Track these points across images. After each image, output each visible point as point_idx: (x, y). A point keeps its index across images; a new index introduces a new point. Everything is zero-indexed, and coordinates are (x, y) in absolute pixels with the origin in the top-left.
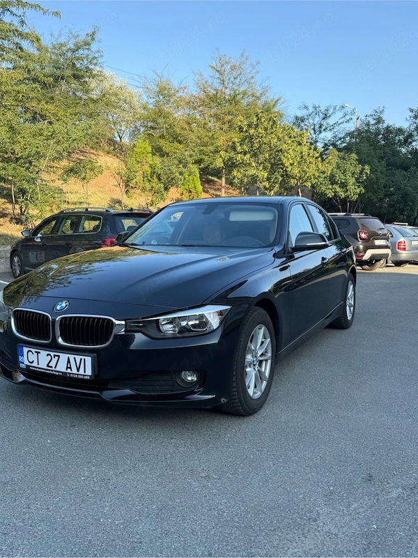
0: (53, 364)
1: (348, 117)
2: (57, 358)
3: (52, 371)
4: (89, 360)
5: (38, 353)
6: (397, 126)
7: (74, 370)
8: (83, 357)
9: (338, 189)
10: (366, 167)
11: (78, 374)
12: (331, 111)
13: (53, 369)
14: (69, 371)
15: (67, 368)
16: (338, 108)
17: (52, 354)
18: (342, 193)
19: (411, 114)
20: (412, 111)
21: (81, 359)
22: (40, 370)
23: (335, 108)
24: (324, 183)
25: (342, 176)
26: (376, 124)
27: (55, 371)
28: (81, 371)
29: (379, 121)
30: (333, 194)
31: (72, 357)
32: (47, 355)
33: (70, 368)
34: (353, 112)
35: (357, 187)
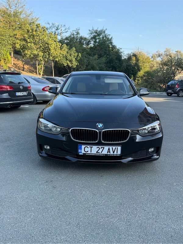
0: (100, 151)
1: (66, 30)
2: (103, 148)
3: (99, 154)
4: (119, 148)
5: (91, 147)
6: (85, 37)
7: (112, 153)
8: (116, 147)
9: (69, 63)
10: (80, 54)
11: (113, 154)
12: (60, 26)
13: (100, 153)
14: (109, 153)
15: (108, 152)
16: (63, 25)
17: (100, 147)
18: (70, 65)
19: (89, 32)
20: (90, 30)
21: (116, 148)
22: (92, 155)
23: (61, 26)
24: (63, 59)
25: (70, 57)
26: (77, 34)
27: (101, 154)
28: (115, 153)
29: (78, 33)
30: (67, 65)
31: (111, 147)
32: (97, 148)
33: (110, 152)
34: (69, 29)
35: (76, 62)
